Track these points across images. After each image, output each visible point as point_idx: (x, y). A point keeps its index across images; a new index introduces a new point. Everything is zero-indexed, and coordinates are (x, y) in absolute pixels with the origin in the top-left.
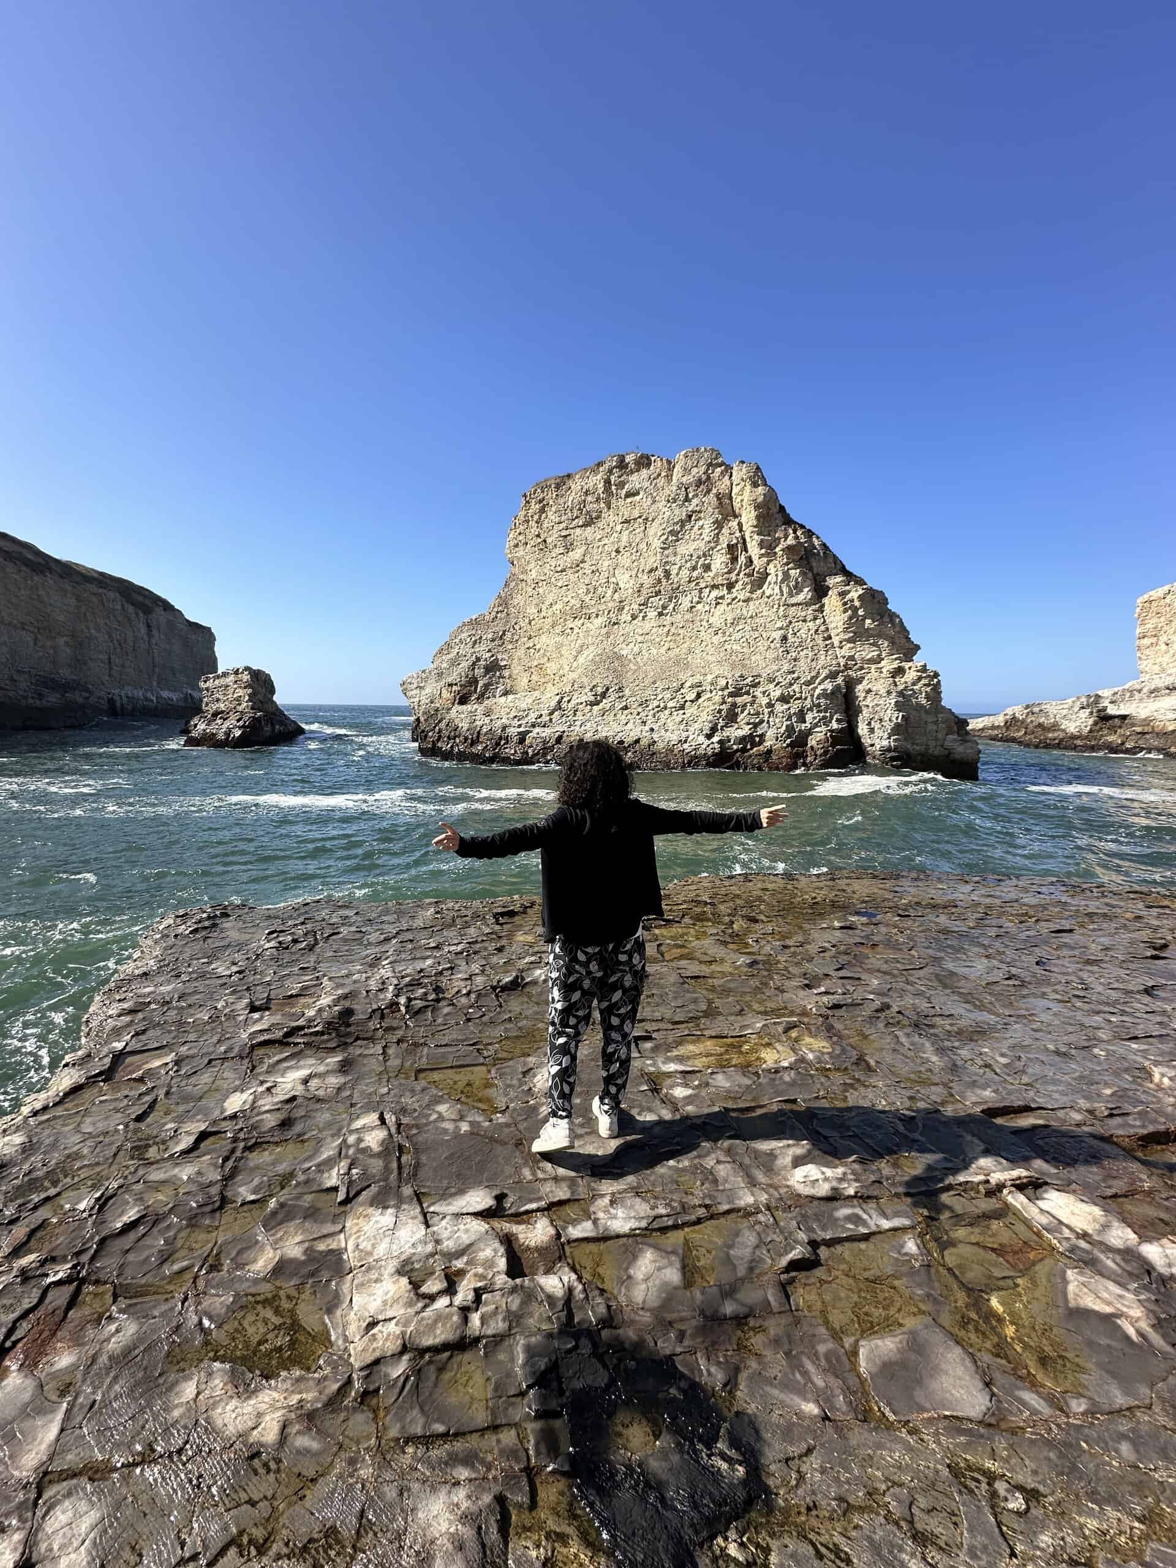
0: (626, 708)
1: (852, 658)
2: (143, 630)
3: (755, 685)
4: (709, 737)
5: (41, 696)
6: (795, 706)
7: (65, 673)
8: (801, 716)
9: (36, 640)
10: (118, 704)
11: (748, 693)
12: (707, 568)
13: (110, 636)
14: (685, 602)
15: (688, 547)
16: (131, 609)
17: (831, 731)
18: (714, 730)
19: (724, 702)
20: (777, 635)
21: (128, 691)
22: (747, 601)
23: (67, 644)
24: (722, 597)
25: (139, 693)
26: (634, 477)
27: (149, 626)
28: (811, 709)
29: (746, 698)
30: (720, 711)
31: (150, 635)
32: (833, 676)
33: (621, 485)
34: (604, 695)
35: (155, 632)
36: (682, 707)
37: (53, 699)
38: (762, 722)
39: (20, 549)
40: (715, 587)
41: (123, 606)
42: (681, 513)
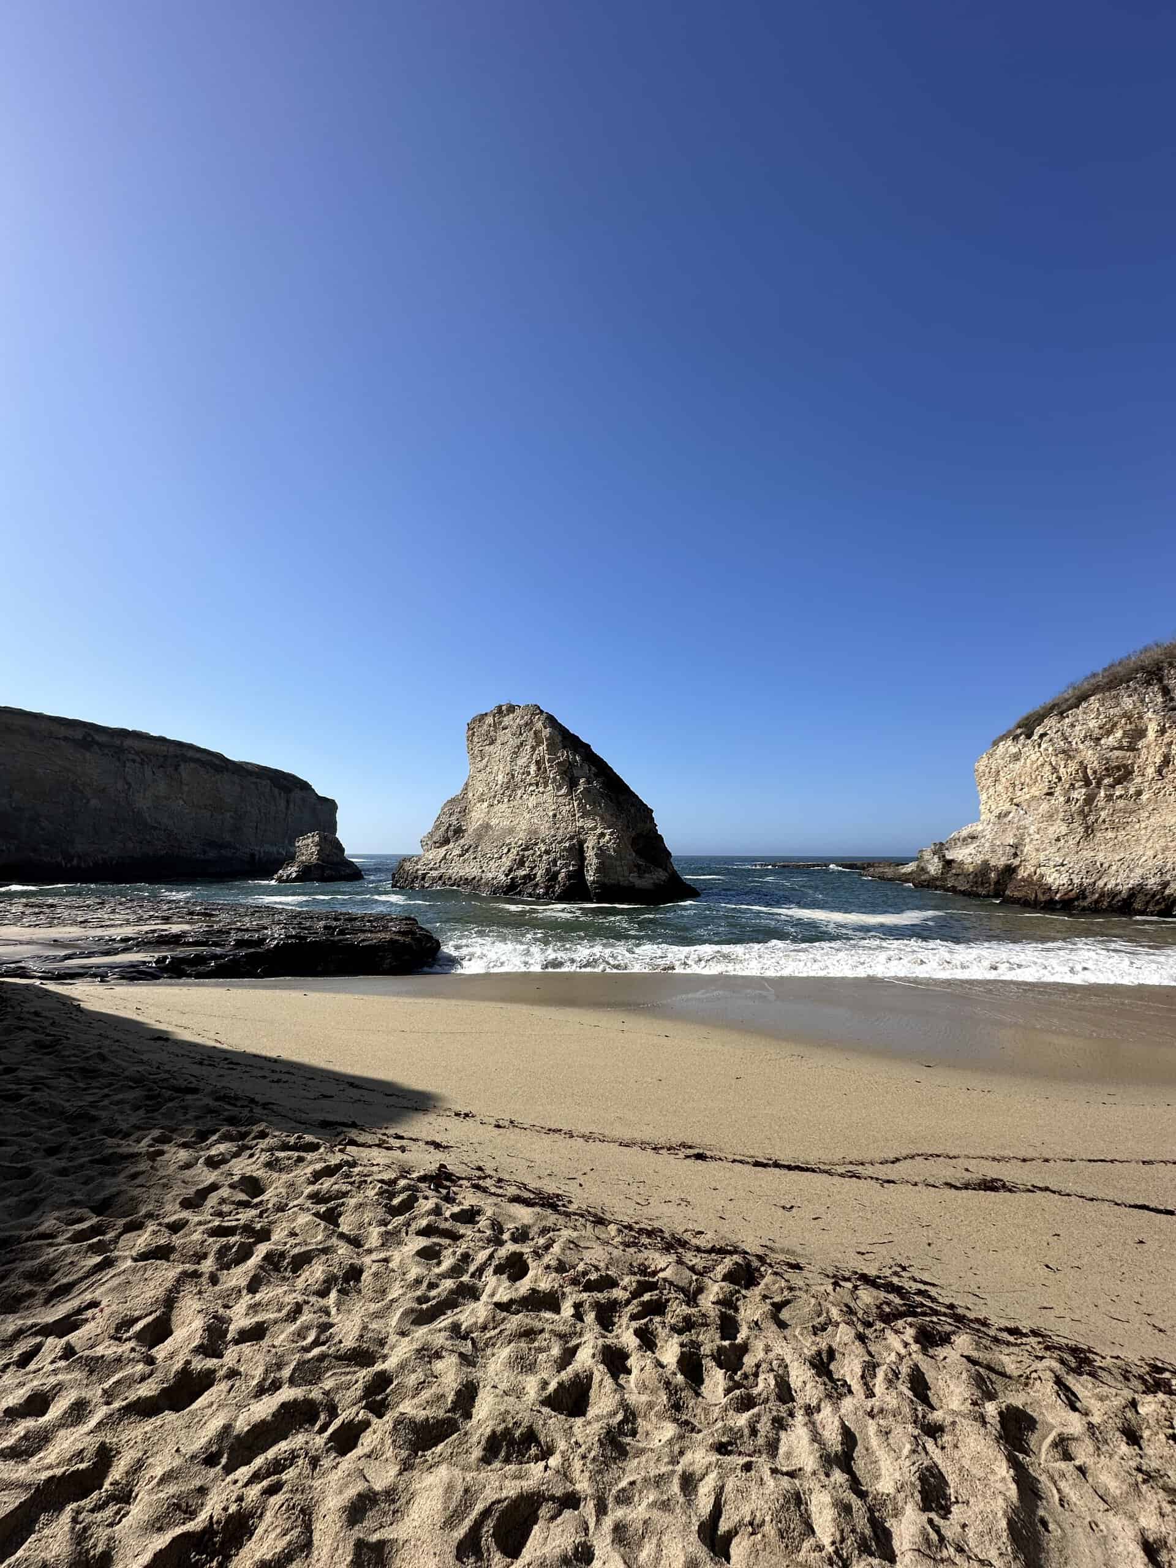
0: (475, 858)
1: (582, 827)
2: (283, 804)
3: (536, 844)
4: (507, 875)
5: (205, 852)
6: (553, 855)
7: (227, 837)
8: (555, 861)
9: (212, 816)
10: (257, 857)
11: (532, 849)
12: (529, 773)
13: (260, 811)
14: (519, 792)
15: (522, 761)
16: (276, 791)
17: (569, 871)
18: (510, 871)
19: (518, 855)
20: (551, 814)
21: (268, 848)
22: (543, 793)
23: (231, 817)
24: (534, 791)
25: (274, 849)
26: (506, 719)
27: (288, 802)
28: (560, 858)
29: (531, 852)
30: (515, 860)
31: (287, 808)
32: (571, 838)
33: (500, 723)
34: (467, 851)
35: (292, 806)
36: (501, 858)
37: (212, 854)
38: (536, 866)
39: (210, 758)
40: (531, 785)
41: (271, 790)
42: (518, 741)
